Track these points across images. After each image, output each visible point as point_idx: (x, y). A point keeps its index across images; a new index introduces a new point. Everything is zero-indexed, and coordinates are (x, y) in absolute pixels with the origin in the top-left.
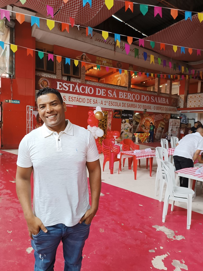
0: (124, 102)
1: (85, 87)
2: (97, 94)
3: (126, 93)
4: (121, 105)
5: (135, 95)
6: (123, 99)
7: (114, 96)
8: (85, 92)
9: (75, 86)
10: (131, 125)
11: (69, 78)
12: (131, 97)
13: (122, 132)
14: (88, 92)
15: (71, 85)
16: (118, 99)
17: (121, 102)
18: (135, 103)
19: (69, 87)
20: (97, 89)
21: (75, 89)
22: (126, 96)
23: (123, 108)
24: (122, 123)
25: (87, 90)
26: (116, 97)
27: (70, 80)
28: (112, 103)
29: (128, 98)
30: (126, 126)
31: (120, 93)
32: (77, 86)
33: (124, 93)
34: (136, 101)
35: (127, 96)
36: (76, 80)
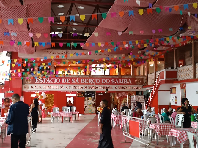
1: (54, 79)
2: (63, 82)
3: (88, 79)
6: (84, 84)
7: (77, 82)
10: (94, 102)
11: (43, 75)
13: (86, 107)
14: (56, 82)
16: (80, 83)
20: (63, 79)
21: (47, 81)
24: (85, 100)
28: (75, 87)
29: (89, 83)
30: (89, 103)
36: (48, 76)
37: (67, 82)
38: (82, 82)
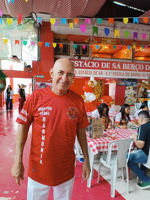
0: (128, 72)
1: (92, 63)
2: (102, 67)
3: (130, 64)
4: (125, 75)
5: (139, 65)
6: (126, 70)
7: (118, 67)
8: (92, 66)
9: (84, 62)
10: (135, 91)
11: (79, 57)
12: (135, 67)
13: (126, 97)
14: (94, 66)
15: (81, 62)
16: (122, 69)
17: (125, 72)
18: (139, 72)
19: (79, 64)
20: (102, 63)
21: (84, 65)
22: (129, 67)
23: (127, 77)
24: (126, 89)
25: (94, 65)
26: (119, 68)
27: (80, 59)
28: (116, 73)
29: (132, 69)
30: (130, 92)
31: (124, 64)
32: (85, 63)
33: (128, 65)
34: (139, 70)
35: (131, 67)
36: (85, 58)
37: (107, 67)
38: (124, 68)
